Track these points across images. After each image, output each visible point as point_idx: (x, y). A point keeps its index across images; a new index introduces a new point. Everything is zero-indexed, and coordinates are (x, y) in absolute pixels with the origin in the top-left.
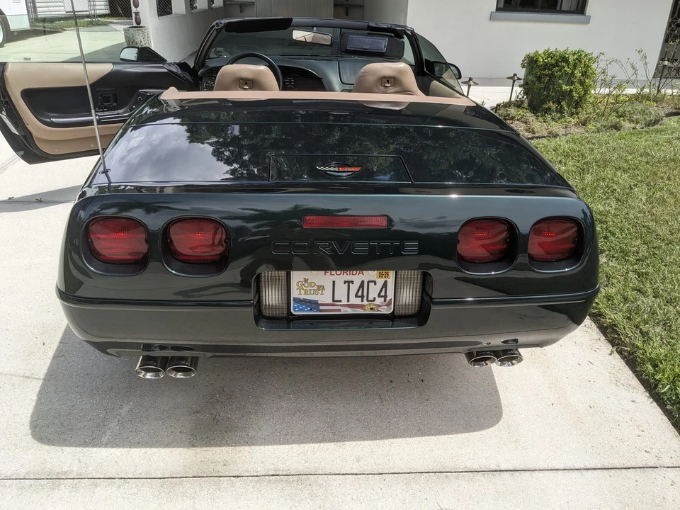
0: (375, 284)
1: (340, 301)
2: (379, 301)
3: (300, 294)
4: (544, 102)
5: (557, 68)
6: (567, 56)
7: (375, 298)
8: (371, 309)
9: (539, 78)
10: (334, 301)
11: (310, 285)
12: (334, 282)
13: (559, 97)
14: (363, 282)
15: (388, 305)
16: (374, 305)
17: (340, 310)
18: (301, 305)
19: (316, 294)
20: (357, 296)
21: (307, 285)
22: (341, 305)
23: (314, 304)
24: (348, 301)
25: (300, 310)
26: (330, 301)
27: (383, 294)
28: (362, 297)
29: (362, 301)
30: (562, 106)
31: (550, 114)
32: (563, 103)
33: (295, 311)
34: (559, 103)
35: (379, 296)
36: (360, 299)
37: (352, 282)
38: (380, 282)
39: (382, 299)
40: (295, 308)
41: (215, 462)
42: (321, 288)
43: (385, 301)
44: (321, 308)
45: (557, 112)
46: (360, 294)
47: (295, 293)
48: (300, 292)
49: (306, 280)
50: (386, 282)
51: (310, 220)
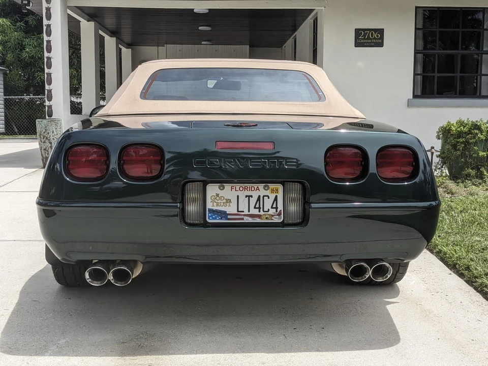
0: (269, 198)
1: (243, 212)
2: (272, 211)
3: (213, 206)
4: (462, 169)
5: (470, 135)
6: (478, 124)
7: (269, 209)
8: (266, 218)
9: (455, 147)
10: (238, 211)
11: (220, 198)
12: (238, 196)
13: (477, 163)
14: (259, 196)
15: (279, 214)
16: (269, 215)
17: (243, 219)
18: (214, 215)
19: (225, 206)
20: (255, 208)
21: (218, 198)
23: (223, 214)
24: (249, 211)
25: (213, 219)
26: (236, 212)
27: (274, 206)
28: (259, 208)
29: (259, 211)
30: (482, 172)
31: (471, 180)
32: (483, 169)
33: (209, 219)
34: (478, 169)
35: (272, 208)
36: (258, 210)
37: (252, 196)
38: (272, 196)
39: (275, 210)
40: (209, 217)
42: (229, 201)
43: (277, 211)
44: (229, 217)
45: (477, 178)
46: (257, 206)
47: (209, 205)
48: (213, 204)
49: (217, 195)
50: (276, 196)
51: (220, 145)
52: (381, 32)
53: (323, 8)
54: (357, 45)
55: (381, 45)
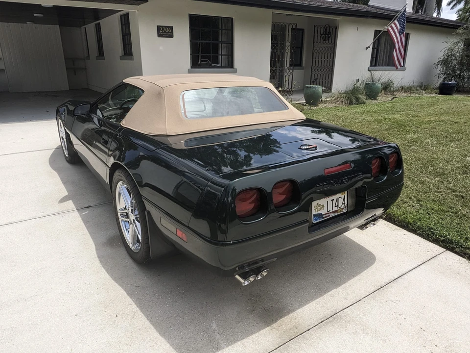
0: (341, 199)
3: (316, 212)
7: (341, 206)
8: (340, 211)
10: (328, 211)
12: (327, 202)
14: (337, 199)
15: (346, 207)
16: (341, 209)
17: (329, 216)
18: (316, 217)
19: (321, 210)
20: (335, 206)
21: (318, 206)
22: (330, 213)
23: (320, 216)
24: (333, 210)
26: (326, 212)
27: (344, 202)
29: (337, 208)
33: (314, 221)
35: (343, 204)
37: (334, 200)
40: (314, 219)
41: (291, 329)
42: (323, 206)
44: (324, 216)
47: (314, 212)
49: (318, 204)
50: (344, 196)
51: (326, 171)
52: (171, 28)
53: (137, 11)
54: (159, 36)
55: (172, 36)
